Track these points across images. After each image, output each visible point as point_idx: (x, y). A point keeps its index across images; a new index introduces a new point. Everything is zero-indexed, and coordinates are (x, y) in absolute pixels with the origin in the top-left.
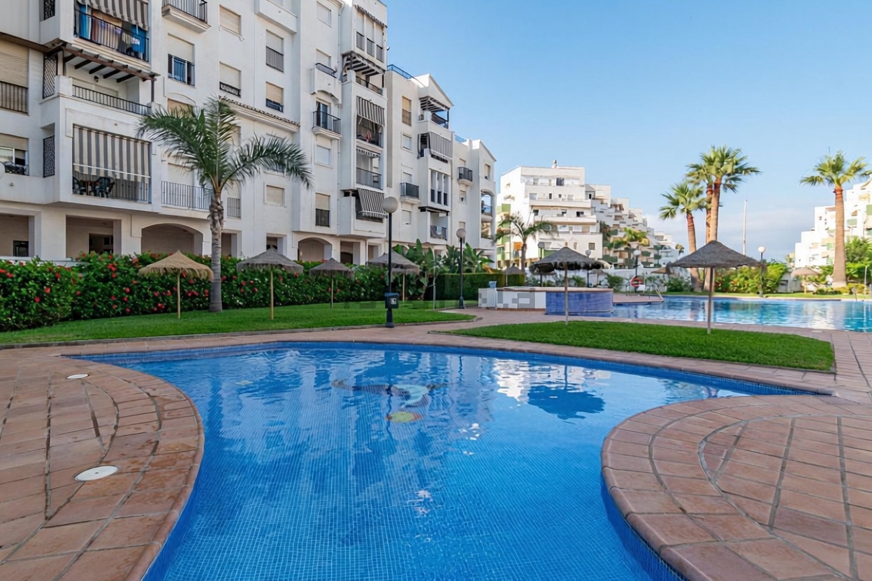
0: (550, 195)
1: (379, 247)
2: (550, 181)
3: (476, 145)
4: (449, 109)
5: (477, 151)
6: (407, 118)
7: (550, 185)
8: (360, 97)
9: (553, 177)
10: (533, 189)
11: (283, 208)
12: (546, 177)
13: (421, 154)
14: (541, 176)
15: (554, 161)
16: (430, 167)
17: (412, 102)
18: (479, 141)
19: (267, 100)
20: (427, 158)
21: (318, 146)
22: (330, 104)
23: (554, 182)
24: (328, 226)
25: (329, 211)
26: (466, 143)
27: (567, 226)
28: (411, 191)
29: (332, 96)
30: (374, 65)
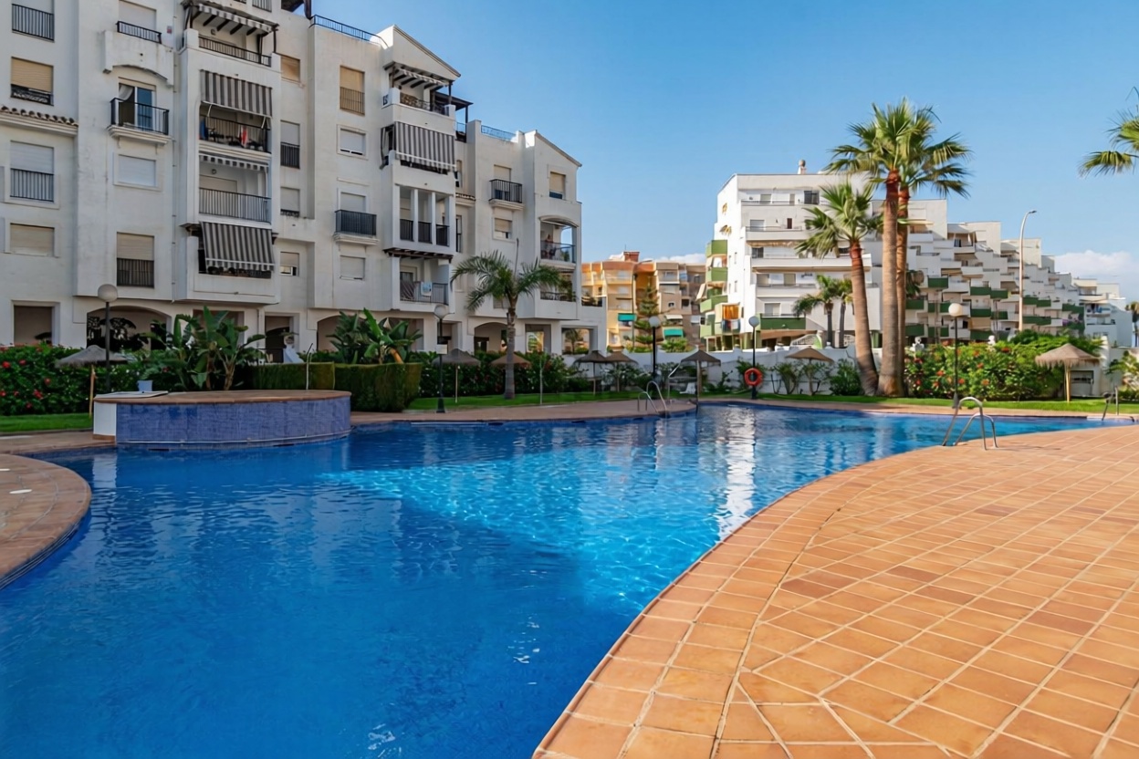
0: (790, 221)
1: (295, 319)
2: (792, 196)
3: (530, 140)
4: (451, 82)
5: (532, 149)
6: (352, 101)
7: (792, 203)
8: (207, 73)
9: (798, 189)
10: (758, 213)
11: (52, 260)
12: (785, 191)
13: (386, 161)
14: (774, 189)
15: (800, 163)
16: (396, 180)
17: (367, 76)
18: (534, 132)
19: (13, 86)
20: (394, 167)
21: (121, 155)
22: (155, 86)
23: (801, 197)
24: (152, 286)
25: (152, 262)
26: (515, 140)
27: (814, 274)
28: (354, 223)
29: (155, 73)
30: (249, 17)
